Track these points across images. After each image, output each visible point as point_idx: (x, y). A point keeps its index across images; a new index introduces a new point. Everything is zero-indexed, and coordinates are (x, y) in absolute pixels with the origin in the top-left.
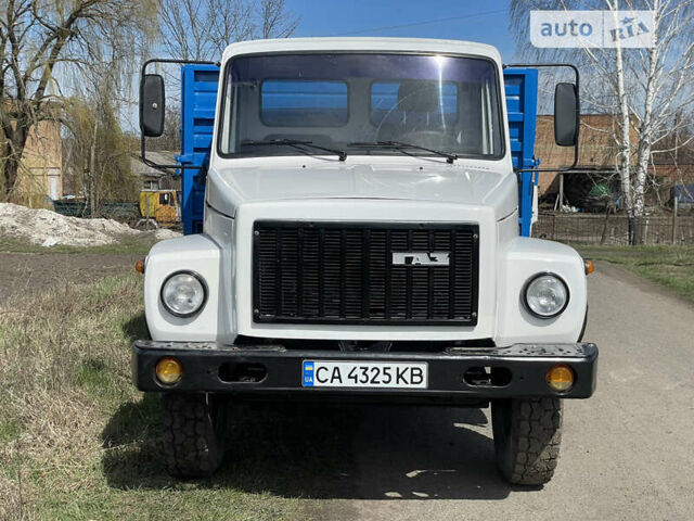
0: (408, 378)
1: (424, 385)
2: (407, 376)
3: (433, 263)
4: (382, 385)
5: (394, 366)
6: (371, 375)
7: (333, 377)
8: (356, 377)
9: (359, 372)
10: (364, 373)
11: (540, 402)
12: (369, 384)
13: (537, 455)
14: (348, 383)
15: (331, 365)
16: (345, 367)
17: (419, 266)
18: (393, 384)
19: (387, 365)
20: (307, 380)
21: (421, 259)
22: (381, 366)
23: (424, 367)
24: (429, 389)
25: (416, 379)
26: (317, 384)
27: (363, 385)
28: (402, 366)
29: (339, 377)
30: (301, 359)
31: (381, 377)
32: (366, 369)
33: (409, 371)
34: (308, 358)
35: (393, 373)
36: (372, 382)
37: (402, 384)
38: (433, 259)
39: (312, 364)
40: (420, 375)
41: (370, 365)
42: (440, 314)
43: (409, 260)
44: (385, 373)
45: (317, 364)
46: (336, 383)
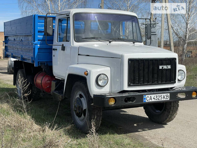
0: (165, 98)
1: (169, 99)
2: (165, 97)
3: (167, 68)
4: (160, 100)
5: (163, 95)
7: (150, 99)
8: (155, 99)
9: (155, 97)
10: (157, 97)
11: (175, 102)
12: (157, 100)
13: (173, 115)
14: (153, 100)
15: (149, 96)
16: (153, 96)
17: (165, 69)
18: (162, 100)
19: (161, 95)
20: (144, 100)
21: (165, 67)
23: (169, 94)
24: (170, 100)
25: (167, 98)
26: (146, 101)
27: (156, 100)
28: (164, 95)
29: (151, 99)
30: (143, 95)
32: (157, 96)
33: (166, 96)
34: (144, 94)
35: (162, 96)
36: (158, 99)
37: (164, 99)
38: (167, 67)
39: (145, 96)
40: (168, 97)
42: (168, 81)
43: (163, 67)
44: (161, 97)
45: (147, 96)
46: (151, 101)
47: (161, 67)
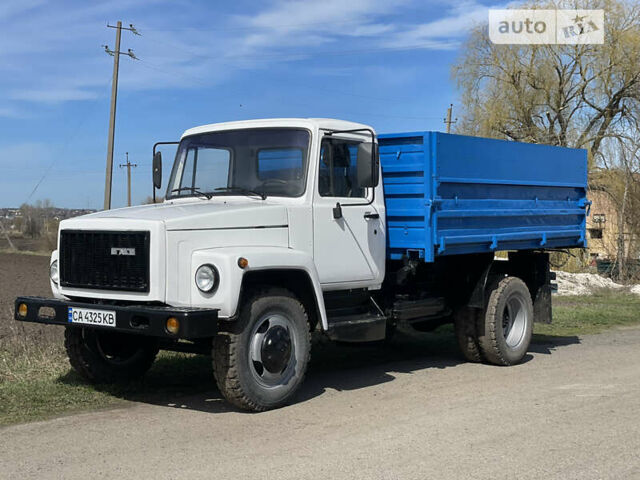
0: (108, 320)
1: (114, 325)
3: (128, 254)
4: (98, 324)
5: (102, 312)
6: (94, 317)
7: (80, 318)
8: (88, 318)
9: (89, 315)
10: (91, 316)
12: (92, 323)
14: (85, 321)
15: (78, 310)
16: (84, 311)
17: (122, 256)
18: (101, 324)
19: (100, 312)
20: (70, 318)
21: (123, 252)
22: (97, 312)
23: (114, 314)
24: (116, 327)
25: (111, 321)
26: (73, 321)
27: (90, 323)
28: (106, 313)
29: (82, 318)
30: (67, 306)
31: (98, 319)
32: (92, 313)
33: (108, 316)
34: (70, 306)
35: (102, 316)
36: (94, 321)
37: (105, 324)
38: (128, 252)
39: (71, 309)
40: (113, 319)
41: (93, 311)
44: (99, 317)
45: (74, 310)
46: (80, 321)
47: (114, 251)
